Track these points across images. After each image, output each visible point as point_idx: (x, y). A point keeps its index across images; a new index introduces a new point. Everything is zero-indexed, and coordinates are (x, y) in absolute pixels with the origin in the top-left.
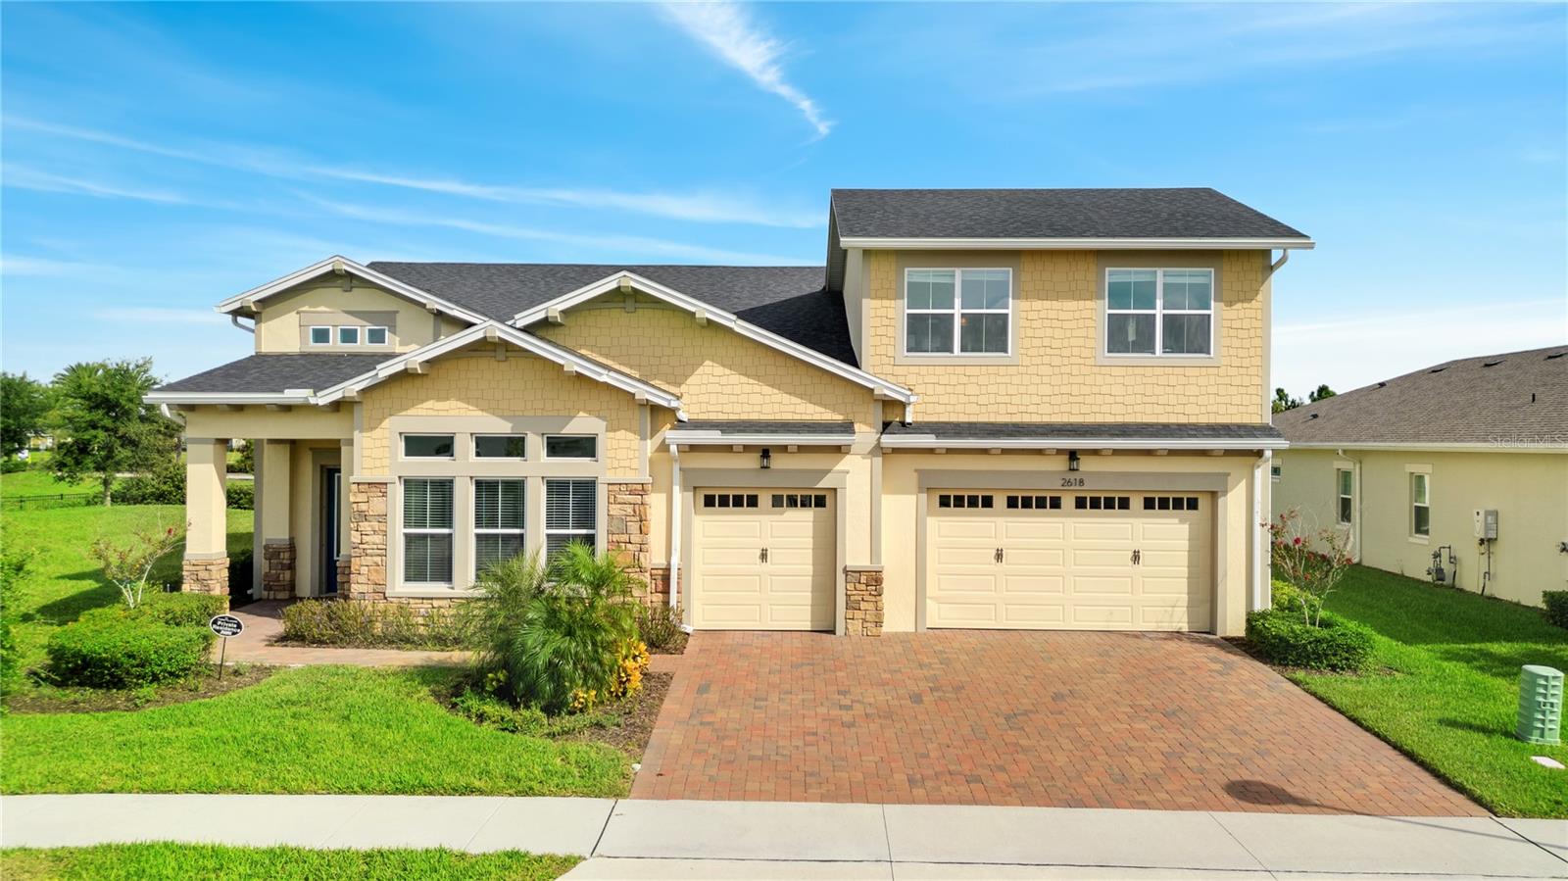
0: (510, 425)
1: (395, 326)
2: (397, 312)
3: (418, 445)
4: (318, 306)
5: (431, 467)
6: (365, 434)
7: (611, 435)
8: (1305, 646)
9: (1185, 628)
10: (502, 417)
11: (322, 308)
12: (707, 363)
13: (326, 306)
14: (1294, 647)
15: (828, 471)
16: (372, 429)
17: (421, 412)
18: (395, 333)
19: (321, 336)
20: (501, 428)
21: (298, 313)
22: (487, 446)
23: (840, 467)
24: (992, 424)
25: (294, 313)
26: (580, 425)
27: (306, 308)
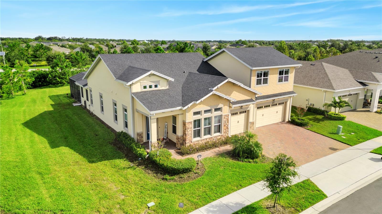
0: (210, 108)
1: (159, 84)
2: (160, 81)
3: (196, 113)
4: (144, 81)
5: (197, 117)
6: (188, 113)
7: (224, 107)
8: (304, 124)
9: (281, 121)
10: (209, 106)
11: (145, 81)
12: (234, 91)
13: (146, 81)
14: (303, 124)
15: (249, 107)
16: (189, 112)
17: (197, 108)
18: (160, 85)
19: (145, 87)
20: (209, 108)
21: (140, 83)
22: (206, 111)
23: (250, 106)
24: (268, 95)
25: (139, 83)
26: (220, 106)
27: (142, 81)
